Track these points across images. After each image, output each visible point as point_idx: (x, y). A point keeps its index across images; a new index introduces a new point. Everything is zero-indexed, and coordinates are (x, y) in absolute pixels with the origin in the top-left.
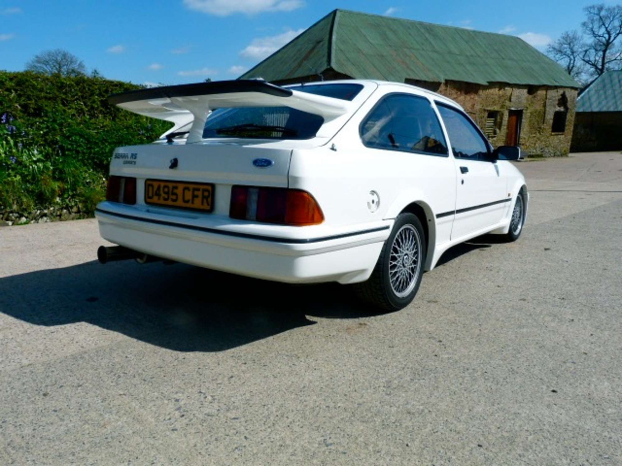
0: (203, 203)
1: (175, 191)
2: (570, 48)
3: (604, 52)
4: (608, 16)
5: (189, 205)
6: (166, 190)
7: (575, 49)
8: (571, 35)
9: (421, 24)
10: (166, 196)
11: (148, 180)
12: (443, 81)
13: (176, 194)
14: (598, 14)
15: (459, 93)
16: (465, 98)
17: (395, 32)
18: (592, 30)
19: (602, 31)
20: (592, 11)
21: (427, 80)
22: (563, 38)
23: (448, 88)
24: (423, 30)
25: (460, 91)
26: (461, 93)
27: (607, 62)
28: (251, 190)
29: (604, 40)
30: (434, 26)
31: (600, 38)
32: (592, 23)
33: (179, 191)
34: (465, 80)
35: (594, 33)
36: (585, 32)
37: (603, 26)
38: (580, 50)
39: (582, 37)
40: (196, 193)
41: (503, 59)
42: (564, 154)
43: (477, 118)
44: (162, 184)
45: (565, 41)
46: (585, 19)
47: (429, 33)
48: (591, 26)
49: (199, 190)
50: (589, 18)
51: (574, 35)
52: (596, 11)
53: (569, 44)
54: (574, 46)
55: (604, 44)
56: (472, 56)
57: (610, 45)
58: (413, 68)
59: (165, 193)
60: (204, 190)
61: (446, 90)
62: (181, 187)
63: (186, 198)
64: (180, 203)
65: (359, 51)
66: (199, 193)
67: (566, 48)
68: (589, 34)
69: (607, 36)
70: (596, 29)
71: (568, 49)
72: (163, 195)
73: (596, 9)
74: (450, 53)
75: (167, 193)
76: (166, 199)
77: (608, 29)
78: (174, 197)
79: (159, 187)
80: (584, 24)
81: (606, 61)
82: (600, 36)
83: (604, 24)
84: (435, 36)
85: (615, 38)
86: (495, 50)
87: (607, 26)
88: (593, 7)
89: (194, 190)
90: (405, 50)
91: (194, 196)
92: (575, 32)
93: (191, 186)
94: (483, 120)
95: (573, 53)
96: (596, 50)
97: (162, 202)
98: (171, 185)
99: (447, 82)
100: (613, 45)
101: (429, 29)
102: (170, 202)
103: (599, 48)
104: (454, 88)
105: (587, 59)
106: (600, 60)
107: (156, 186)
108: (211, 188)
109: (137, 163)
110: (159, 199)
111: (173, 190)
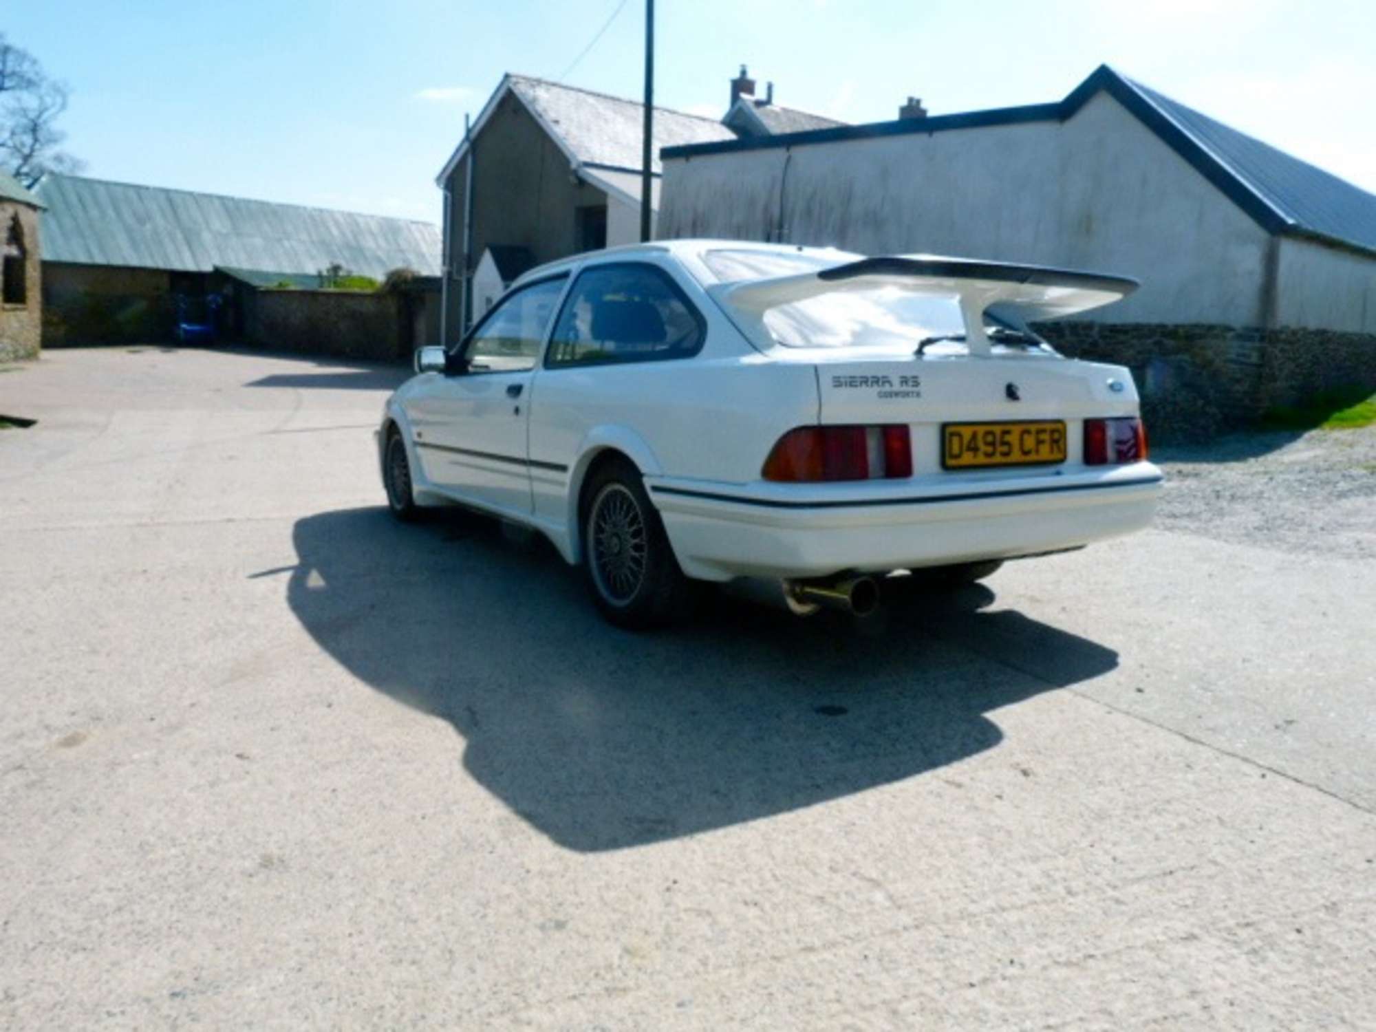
0: (1052, 451)
1: (1007, 438)
5: (1033, 457)
6: (990, 438)
10: (990, 449)
11: (944, 427)
13: (1007, 444)
28: (1108, 423)
33: (1013, 438)
40: (1041, 436)
42: (31, 356)
44: (981, 430)
49: (1045, 431)
59: (987, 444)
60: (1053, 432)
62: (1016, 430)
63: (1026, 448)
64: (1016, 456)
66: (1045, 437)
72: (983, 448)
75: (993, 444)
76: (988, 455)
78: (1005, 449)
79: (974, 436)
89: (1039, 432)
91: (1040, 442)
93: (1033, 428)
97: (981, 459)
98: (998, 430)
102: (998, 459)
107: (967, 433)
108: (1059, 426)
109: (918, 394)
110: (975, 456)
111: (1002, 437)
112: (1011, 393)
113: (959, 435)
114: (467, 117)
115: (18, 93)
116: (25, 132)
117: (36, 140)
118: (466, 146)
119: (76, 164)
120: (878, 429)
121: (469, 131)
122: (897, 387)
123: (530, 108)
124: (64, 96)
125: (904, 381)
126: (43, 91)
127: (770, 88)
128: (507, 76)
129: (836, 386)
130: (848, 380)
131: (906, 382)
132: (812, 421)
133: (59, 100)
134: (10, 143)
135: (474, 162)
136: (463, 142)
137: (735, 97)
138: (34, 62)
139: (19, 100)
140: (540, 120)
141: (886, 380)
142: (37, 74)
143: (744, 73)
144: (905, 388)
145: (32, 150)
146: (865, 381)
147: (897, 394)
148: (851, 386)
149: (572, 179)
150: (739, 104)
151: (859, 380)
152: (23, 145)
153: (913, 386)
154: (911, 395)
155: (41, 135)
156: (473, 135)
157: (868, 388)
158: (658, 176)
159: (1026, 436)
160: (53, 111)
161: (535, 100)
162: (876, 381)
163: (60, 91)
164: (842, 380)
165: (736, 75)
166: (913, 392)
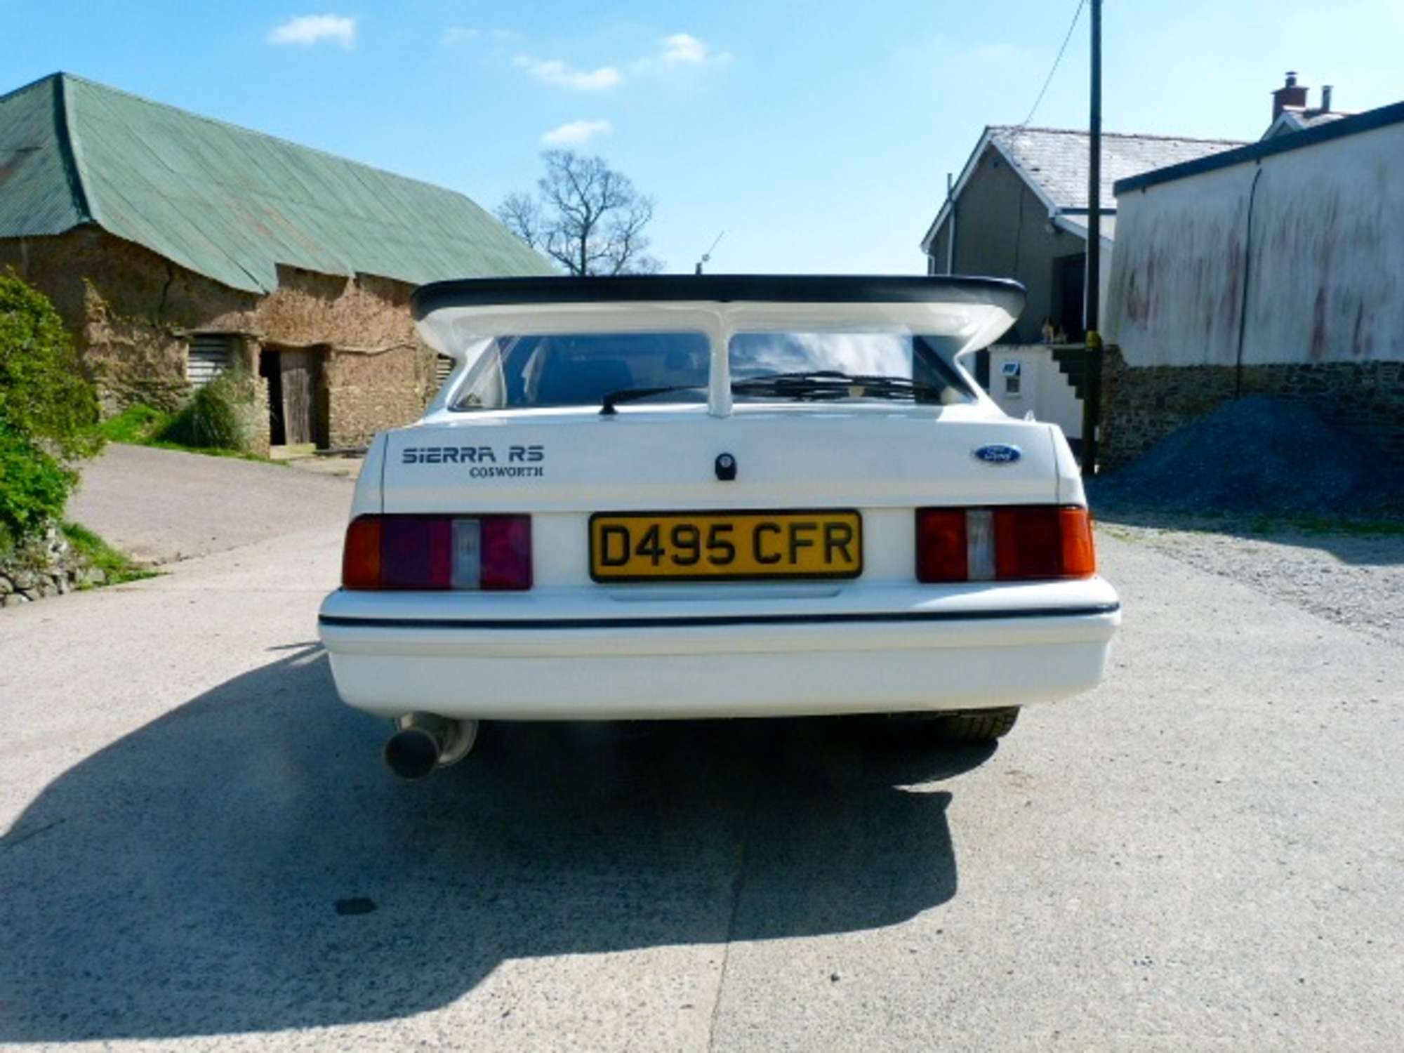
0: (828, 558)
1: (725, 536)
2: (521, 226)
3: (583, 239)
4: (582, 174)
5: (783, 566)
6: (686, 536)
7: (531, 227)
8: (521, 201)
9: (271, 140)
10: (686, 554)
11: (596, 516)
12: (352, 276)
13: (725, 545)
14: (566, 168)
15: (383, 304)
16: (395, 313)
17: (220, 153)
18: (557, 197)
19: (575, 200)
20: (555, 159)
21: (320, 270)
22: (507, 204)
23: (362, 293)
24: (279, 156)
25: (386, 299)
26: (386, 304)
27: (590, 258)
28: (972, 514)
29: (578, 216)
30: (299, 147)
31: (573, 213)
32: (556, 183)
33: (739, 536)
34: (395, 277)
35: (561, 202)
36: (544, 199)
37: (576, 192)
38: (539, 230)
39: (540, 206)
40: (801, 535)
41: (449, 236)
43: (419, 360)
44: (667, 525)
45: (511, 212)
46: (544, 173)
47: (295, 165)
48: (553, 188)
49: (812, 527)
50: (551, 172)
51: (525, 202)
52: (561, 162)
53: (520, 217)
54: (528, 221)
55: (582, 225)
56: (391, 225)
57: (592, 228)
58: (284, 242)
59: (680, 545)
60: (830, 527)
61: (357, 295)
62: (745, 527)
63: (767, 552)
64: (750, 566)
65: (150, 188)
66: (814, 535)
67: (514, 225)
68: (552, 203)
69: (583, 209)
70: (563, 195)
71: (518, 227)
72: (671, 551)
73: (561, 157)
74: (348, 213)
75: (690, 545)
76: (684, 562)
77: (585, 198)
78: (721, 553)
79: (654, 533)
80: (543, 183)
81: (587, 256)
82: (571, 209)
83: (576, 187)
84: (309, 172)
85: (598, 215)
86: (431, 217)
87: (582, 190)
88: (556, 153)
89: (798, 527)
90: (254, 196)
91: (799, 544)
92: (528, 197)
93: (783, 522)
94: (430, 362)
95: (528, 235)
96: (567, 233)
97: (669, 568)
98: (703, 522)
99: (361, 278)
100: (596, 228)
101: (293, 155)
102: (705, 568)
103: (572, 232)
104: (374, 292)
105: (554, 249)
106: (578, 253)
107: (638, 530)
108: (850, 520)
109: (539, 472)
110: (656, 562)
111: (712, 536)
112: (726, 471)
113: (625, 533)
114: (950, 176)
115: (615, 210)
116: (618, 242)
117: (627, 248)
118: (949, 207)
119: (657, 263)
120: (477, 521)
121: (951, 192)
122: (503, 461)
123: (1008, 158)
124: (650, 208)
125: (518, 452)
126: (634, 204)
127: (1326, 92)
128: (987, 129)
129: (406, 462)
130: (426, 453)
131: (520, 457)
132: (376, 510)
133: (646, 212)
134: (607, 253)
135: (956, 224)
136: (945, 205)
137: (1278, 111)
138: (628, 182)
139: (616, 216)
140: (1017, 169)
141: (488, 452)
142: (630, 192)
143: (1291, 81)
144: (517, 463)
145: (624, 258)
146: (452, 454)
147: (501, 472)
148: (429, 461)
149: (1049, 229)
150: (1282, 118)
151: (442, 453)
152: (618, 253)
153: (531, 460)
154: (526, 472)
155: (632, 243)
156: (955, 196)
157: (455, 464)
158: (1110, 212)
159: (766, 536)
160: (641, 221)
161: (1012, 149)
162: (470, 453)
163: (647, 205)
164: (418, 454)
165: (1282, 85)
166: (529, 469)
